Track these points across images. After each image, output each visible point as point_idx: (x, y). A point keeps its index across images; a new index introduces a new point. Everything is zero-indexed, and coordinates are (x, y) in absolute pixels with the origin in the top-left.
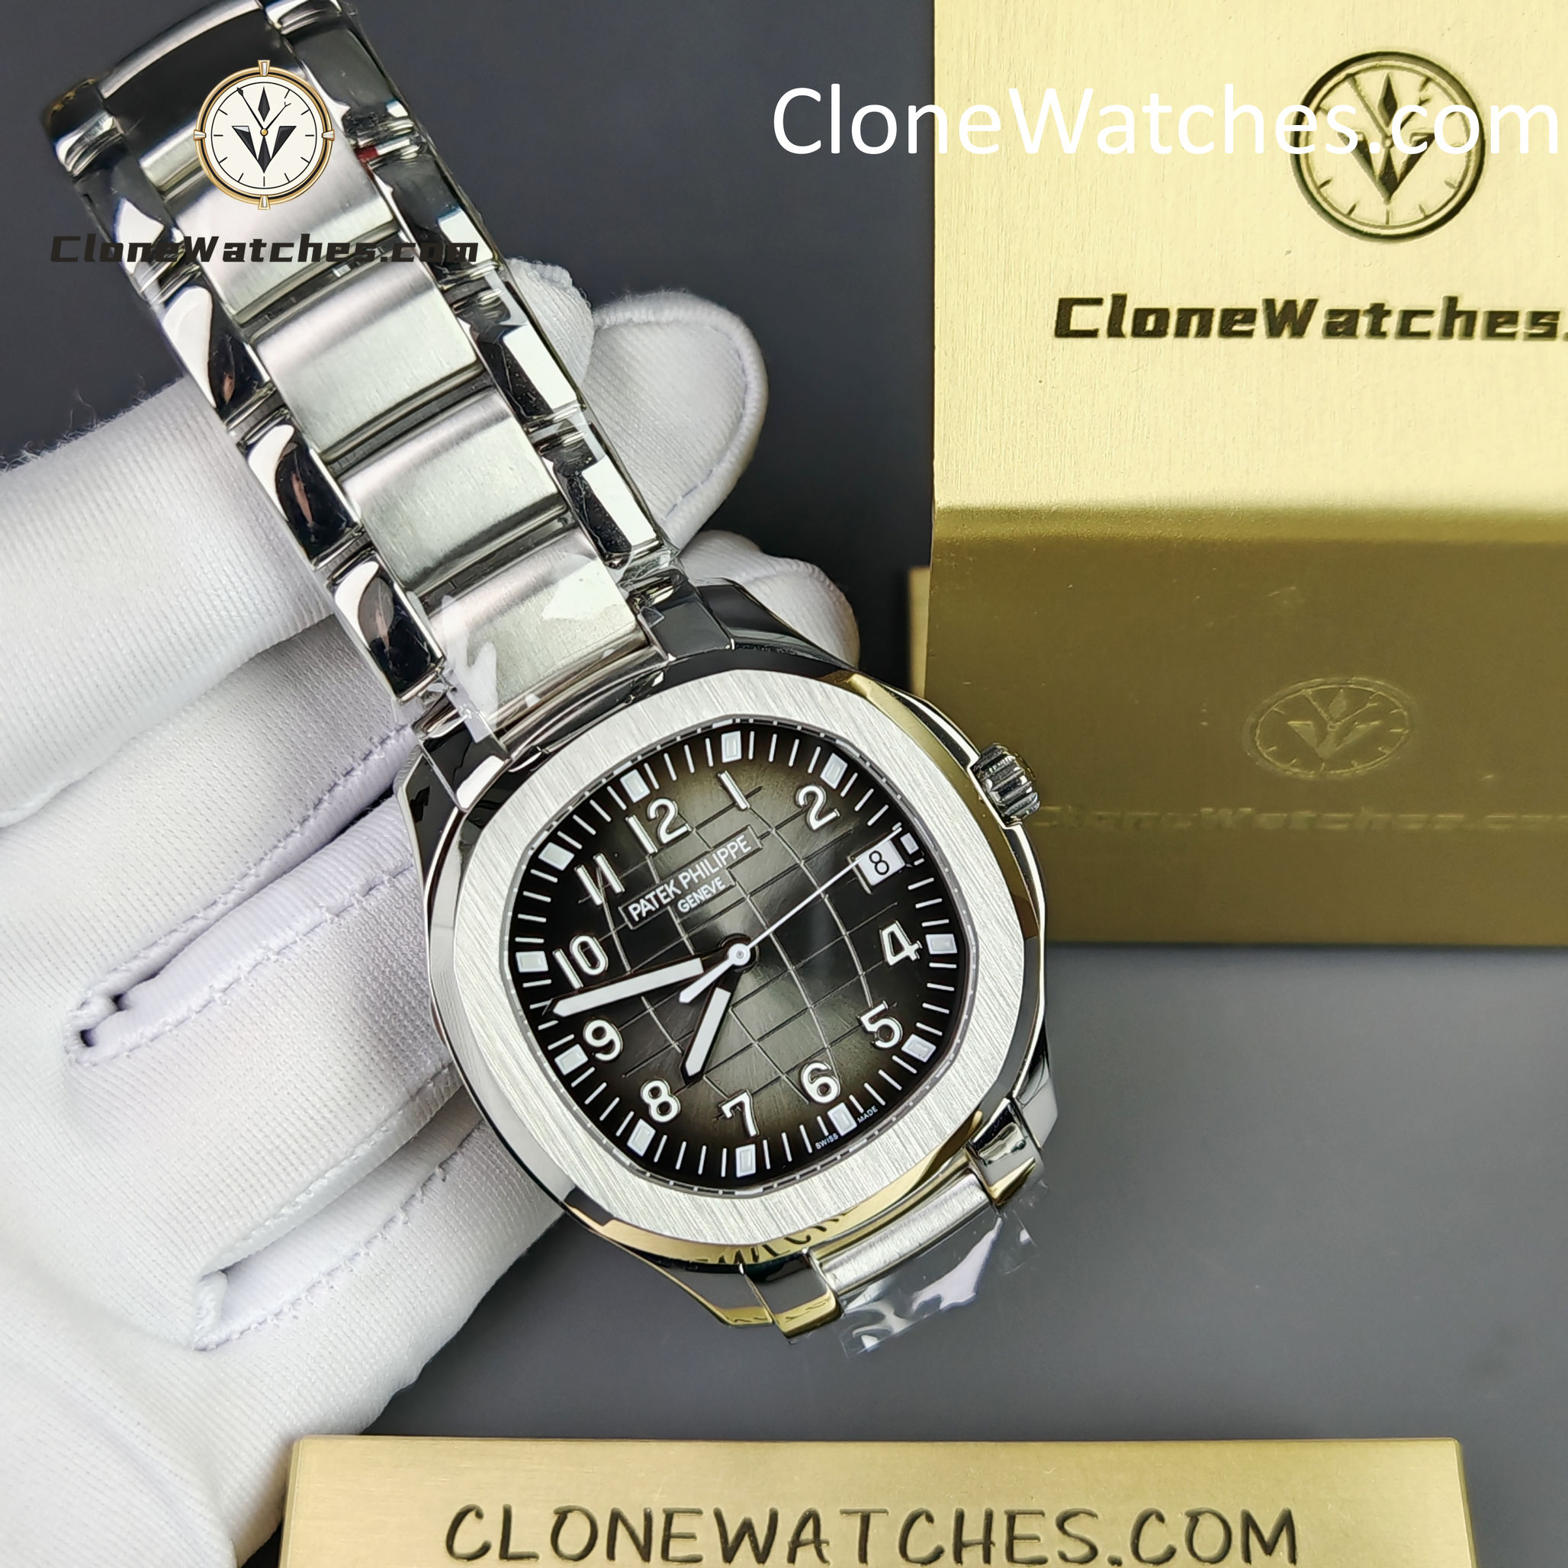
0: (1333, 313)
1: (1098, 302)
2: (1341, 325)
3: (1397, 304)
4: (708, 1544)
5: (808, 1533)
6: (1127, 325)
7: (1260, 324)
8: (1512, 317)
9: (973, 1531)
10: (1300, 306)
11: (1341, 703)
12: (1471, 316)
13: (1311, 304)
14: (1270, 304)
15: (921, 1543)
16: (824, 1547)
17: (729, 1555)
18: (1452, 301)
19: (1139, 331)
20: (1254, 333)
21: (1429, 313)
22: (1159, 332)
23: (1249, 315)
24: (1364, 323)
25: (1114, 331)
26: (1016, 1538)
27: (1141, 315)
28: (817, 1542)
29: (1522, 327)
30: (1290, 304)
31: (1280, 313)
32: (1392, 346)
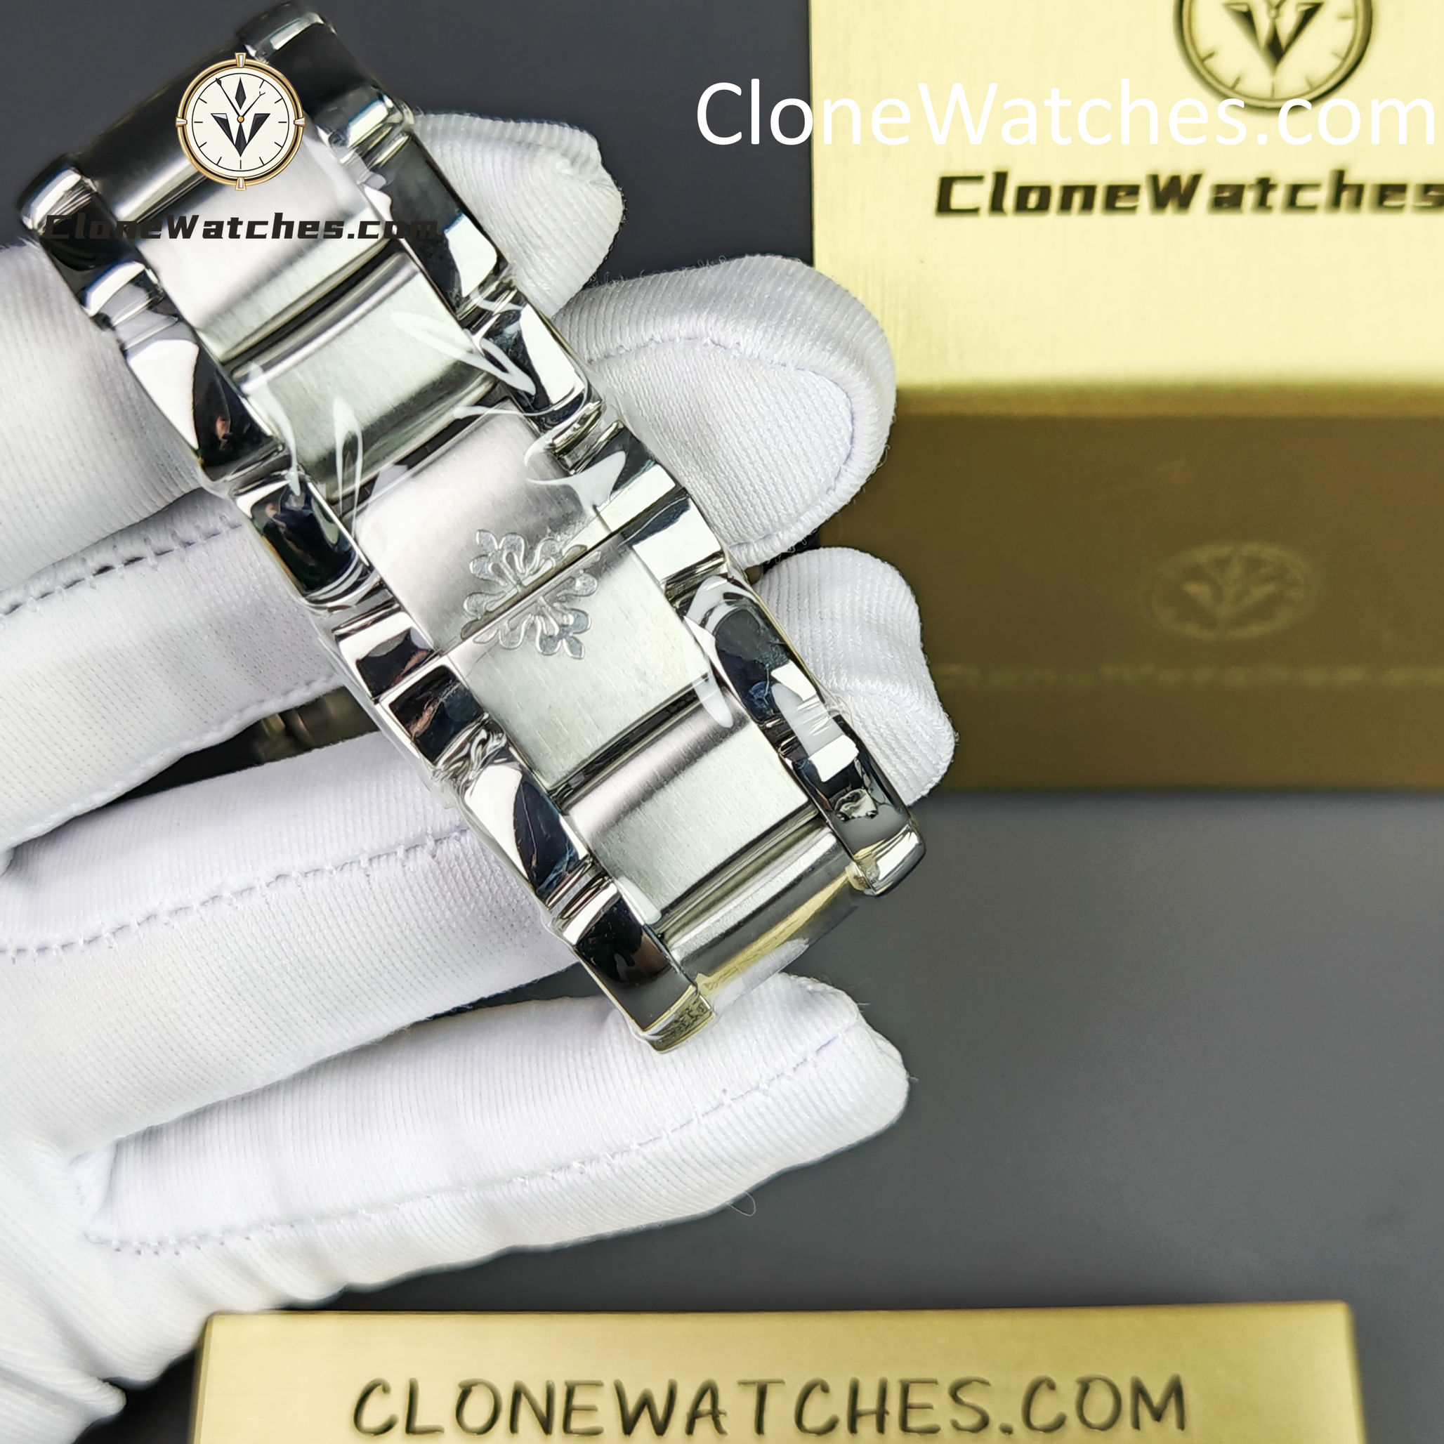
0: (1220, 188)
1: (979, 179)
2: (1227, 198)
3: (1284, 177)
4: (608, 1417)
5: (706, 1405)
6: (1009, 200)
7: (1145, 198)
8: (1401, 189)
9: (868, 1402)
10: (1184, 181)
11: (1236, 570)
12: (1360, 189)
13: (1196, 179)
14: (1154, 179)
15: (815, 1415)
16: (722, 1419)
17: (628, 1427)
18: (1340, 175)
19: (1021, 206)
20: (1138, 209)
21: (1316, 186)
22: (1043, 206)
23: (1133, 190)
24: (1250, 197)
25: (996, 205)
26: (911, 1407)
27: (1023, 192)
28: (715, 1414)
29: (1410, 197)
30: (1175, 180)
31: (1164, 189)
32: (1278, 220)
